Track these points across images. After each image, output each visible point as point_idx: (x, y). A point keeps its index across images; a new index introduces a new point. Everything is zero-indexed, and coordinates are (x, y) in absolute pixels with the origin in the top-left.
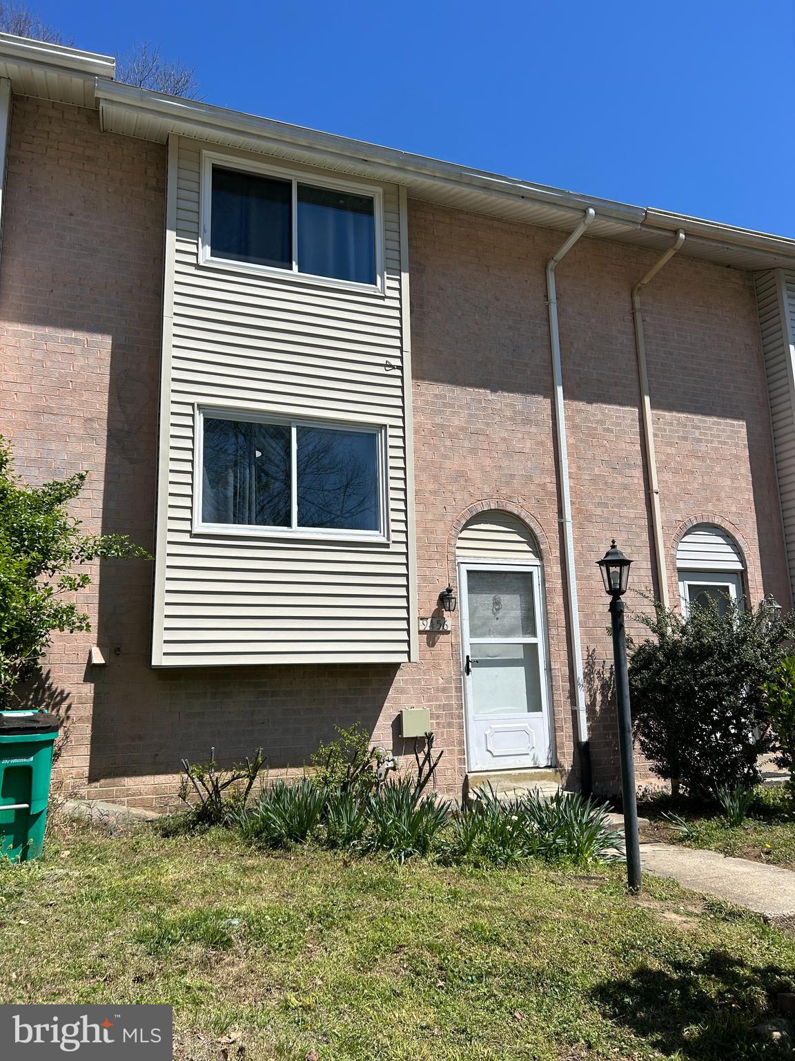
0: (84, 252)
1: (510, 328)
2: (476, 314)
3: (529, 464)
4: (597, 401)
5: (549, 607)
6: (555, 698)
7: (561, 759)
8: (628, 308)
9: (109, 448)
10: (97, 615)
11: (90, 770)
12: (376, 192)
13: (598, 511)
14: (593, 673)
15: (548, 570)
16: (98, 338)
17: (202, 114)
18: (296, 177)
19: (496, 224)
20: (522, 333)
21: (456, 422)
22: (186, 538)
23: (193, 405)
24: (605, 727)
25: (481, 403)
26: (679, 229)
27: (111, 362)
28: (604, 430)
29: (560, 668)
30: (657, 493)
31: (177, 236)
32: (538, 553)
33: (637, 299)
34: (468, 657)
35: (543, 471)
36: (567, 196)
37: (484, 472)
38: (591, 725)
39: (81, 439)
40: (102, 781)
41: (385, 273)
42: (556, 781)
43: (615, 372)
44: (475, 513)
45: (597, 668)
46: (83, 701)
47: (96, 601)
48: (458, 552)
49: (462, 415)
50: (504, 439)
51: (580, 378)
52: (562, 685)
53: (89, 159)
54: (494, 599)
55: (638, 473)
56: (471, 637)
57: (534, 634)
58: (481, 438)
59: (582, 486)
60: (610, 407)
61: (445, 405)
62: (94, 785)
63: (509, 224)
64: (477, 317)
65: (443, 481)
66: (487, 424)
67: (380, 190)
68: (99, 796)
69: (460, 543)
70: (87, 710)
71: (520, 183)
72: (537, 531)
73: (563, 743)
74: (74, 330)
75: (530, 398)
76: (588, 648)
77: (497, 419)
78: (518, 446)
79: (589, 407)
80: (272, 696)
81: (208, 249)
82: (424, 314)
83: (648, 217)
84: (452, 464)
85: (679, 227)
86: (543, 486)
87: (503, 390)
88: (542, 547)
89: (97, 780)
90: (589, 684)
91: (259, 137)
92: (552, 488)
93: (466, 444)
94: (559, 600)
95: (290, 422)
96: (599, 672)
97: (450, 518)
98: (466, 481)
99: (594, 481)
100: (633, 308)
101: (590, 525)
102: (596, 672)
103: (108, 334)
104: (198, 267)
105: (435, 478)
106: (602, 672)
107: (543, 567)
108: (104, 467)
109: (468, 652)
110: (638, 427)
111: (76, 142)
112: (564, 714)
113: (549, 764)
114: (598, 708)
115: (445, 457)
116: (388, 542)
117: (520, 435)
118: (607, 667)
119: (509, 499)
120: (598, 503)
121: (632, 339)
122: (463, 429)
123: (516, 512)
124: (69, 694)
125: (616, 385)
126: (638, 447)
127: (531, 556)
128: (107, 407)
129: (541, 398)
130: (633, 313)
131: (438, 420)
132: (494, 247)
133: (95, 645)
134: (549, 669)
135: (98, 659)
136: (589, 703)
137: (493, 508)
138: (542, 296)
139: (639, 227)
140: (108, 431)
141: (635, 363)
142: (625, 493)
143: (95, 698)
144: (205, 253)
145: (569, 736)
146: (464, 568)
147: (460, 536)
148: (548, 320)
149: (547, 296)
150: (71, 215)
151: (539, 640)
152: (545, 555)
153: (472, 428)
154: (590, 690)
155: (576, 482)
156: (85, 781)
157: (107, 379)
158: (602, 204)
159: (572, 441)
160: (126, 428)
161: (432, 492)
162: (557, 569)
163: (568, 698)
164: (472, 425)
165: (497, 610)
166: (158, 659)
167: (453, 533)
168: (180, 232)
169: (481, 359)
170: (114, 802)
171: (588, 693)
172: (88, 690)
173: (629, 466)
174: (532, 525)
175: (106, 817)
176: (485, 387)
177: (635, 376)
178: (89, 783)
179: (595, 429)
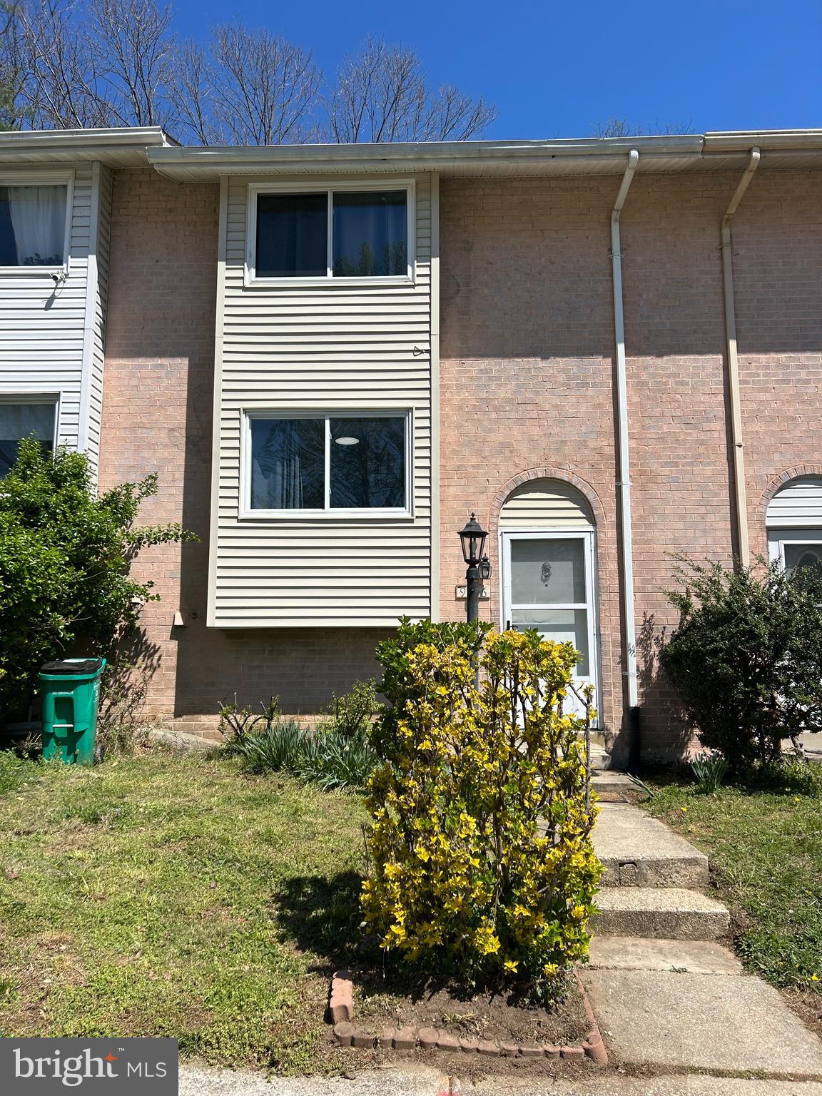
0: (167, 291)
1: (567, 290)
2: (528, 282)
3: (583, 429)
4: (669, 354)
5: (600, 573)
6: (604, 663)
7: (608, 724)
8: (716, 244)
9: (187, 452)
10: (179, 587)
11: (175, 708)
12: (408, 185)
13: (666, 471)
14: (649, 639)
15: (601, 535)
16: (178, 361)
17: (233, 156)
18: (330, 187)
19: (553, 184)
20: (580, 293)
21: (502, 394)
22: (234, 523)
23: (239, 410)
24: (662, 694)
25: (530, 373)
26: (752, 148)
27: (188, 380)
28: (677, 383)
29: (611, 635)
30: (740, 446)
31: (226, 265)
32: (592, 519)
33: (726, 232)
34: (508, 622)
35: (599, 434)
36: (603, 144)
37: (531, 441)
38: (644, 691)
39: (166, 446)
40: (184, 717)
41: (415, 262)
42: (599, 744)
43: (694, 318)
44: (520, 483)
45: (655, 634)
46: (170, 654)
47: (179, 576)
48: (502, 522)
49: (509, 386)
50: (556, 406)
51: (649, 331)
52: (613, 650)
53: (171, 210)
54: (544, 566)
55: (721, 425)
56: (512, 603)
57: (584, 601)
58: (529, 407)
59: (647, 446)
60: (686, 357)
61: (490, 379)
62: (178, 719)
63: (569, 180)
64: (528, 285)
65: (486, 454)
66: (537, 393)
67: (412, 181)
68: (182, 728)
69: (504, 514)
70: (173, 661)
71: (545, 143)
72: (591, 497)
73: (611, 708)
74: (160, 357)
75: (586, 360)
76: (645, 614)
77: (549, 386)
78: (571, 411)
79: (659, 361)
80: (320, 654)
81: (253, 271)
82: (471, 291)
83: (707, 143)
84: (498, 437)
85: (752, 146)
86: (599, 451)
87: (556, 355)
88: (595, 512)
89: (180, 716)
90: (645, 649)
91: (284, 163)
92: (611, 451)
93: (513, 415)
94: (613, 566)
95: (324, 416)
96: (657, 638)
97: (492, 490)
98: (511, 452)
99: (661, 439)
100: (721, 243)
101: (655, 487)
102: (654, 638)
103: (185, 357)
104: (244, 289)
105: (479, 452)
106: (662, 638)
107: (595, 533)
108: (184, 467)
109: (509, 617)
110: (722, 376)
111: (161, 198)
112: (614, 679)
113: (595, 727)
114: (654, 675)
115: (490, 430)
116: (412, 518)
117: (574, 400)
118: (669, 632)
119: (559, 466)
120: (666, 463)
121: (718, 278)
122: (509, 401)
123: (566, 479)
124: (159, 648)
125: (695, 332)
126: (721, 398)
127: (585, 522)
128: (185, 418)
129: (600, 358)
130: (721, 249)
131: (483, 395)
132: (551, 208)
133: (178, 611)
134: (598, 635)
135: (179, 622)
136: (644, 669)
137: (540, 476)
138: (605, 250)
139: (700, 156)
140: (187, 438)
141: (721, 305)
142: (702, 450)
143: (178, 652)
144: (250, 276)
145: (619, 701)
146: (507, 538)
147: (505, 506)
148: (611, 274)
149: (610, 250)
150: (157, 261)
151: (589, 606)
152: (598, 520)
153: (520, 398)
154: (645, 656)
155: (640, 443)
156: (172, 716)
157: (185, 395)
158: (645, 142)
159: (636, 399)
160: (200, 434)
161: (476, 466)
162: (612, 534)
163: (619, 663)
164: (519, 395)
165: (546, 577)
166: (211, 622)
167: (496, 504)
168: (228, 261)
169: (532, 328)
170: (193, 734)
171: (643, 659)
172: (174, 645)
173: (707, 420)
174: (585, 491)
175: (187, 745)
176: (534, 355)
177: (720, 320)
178: (175, 717)
179: (665, 383)
